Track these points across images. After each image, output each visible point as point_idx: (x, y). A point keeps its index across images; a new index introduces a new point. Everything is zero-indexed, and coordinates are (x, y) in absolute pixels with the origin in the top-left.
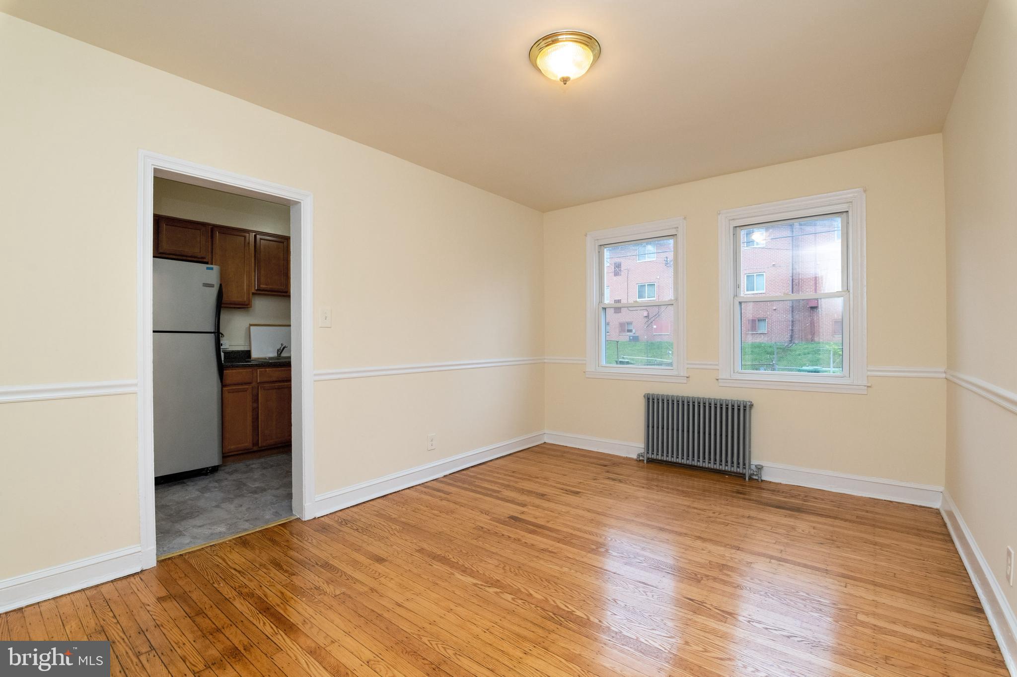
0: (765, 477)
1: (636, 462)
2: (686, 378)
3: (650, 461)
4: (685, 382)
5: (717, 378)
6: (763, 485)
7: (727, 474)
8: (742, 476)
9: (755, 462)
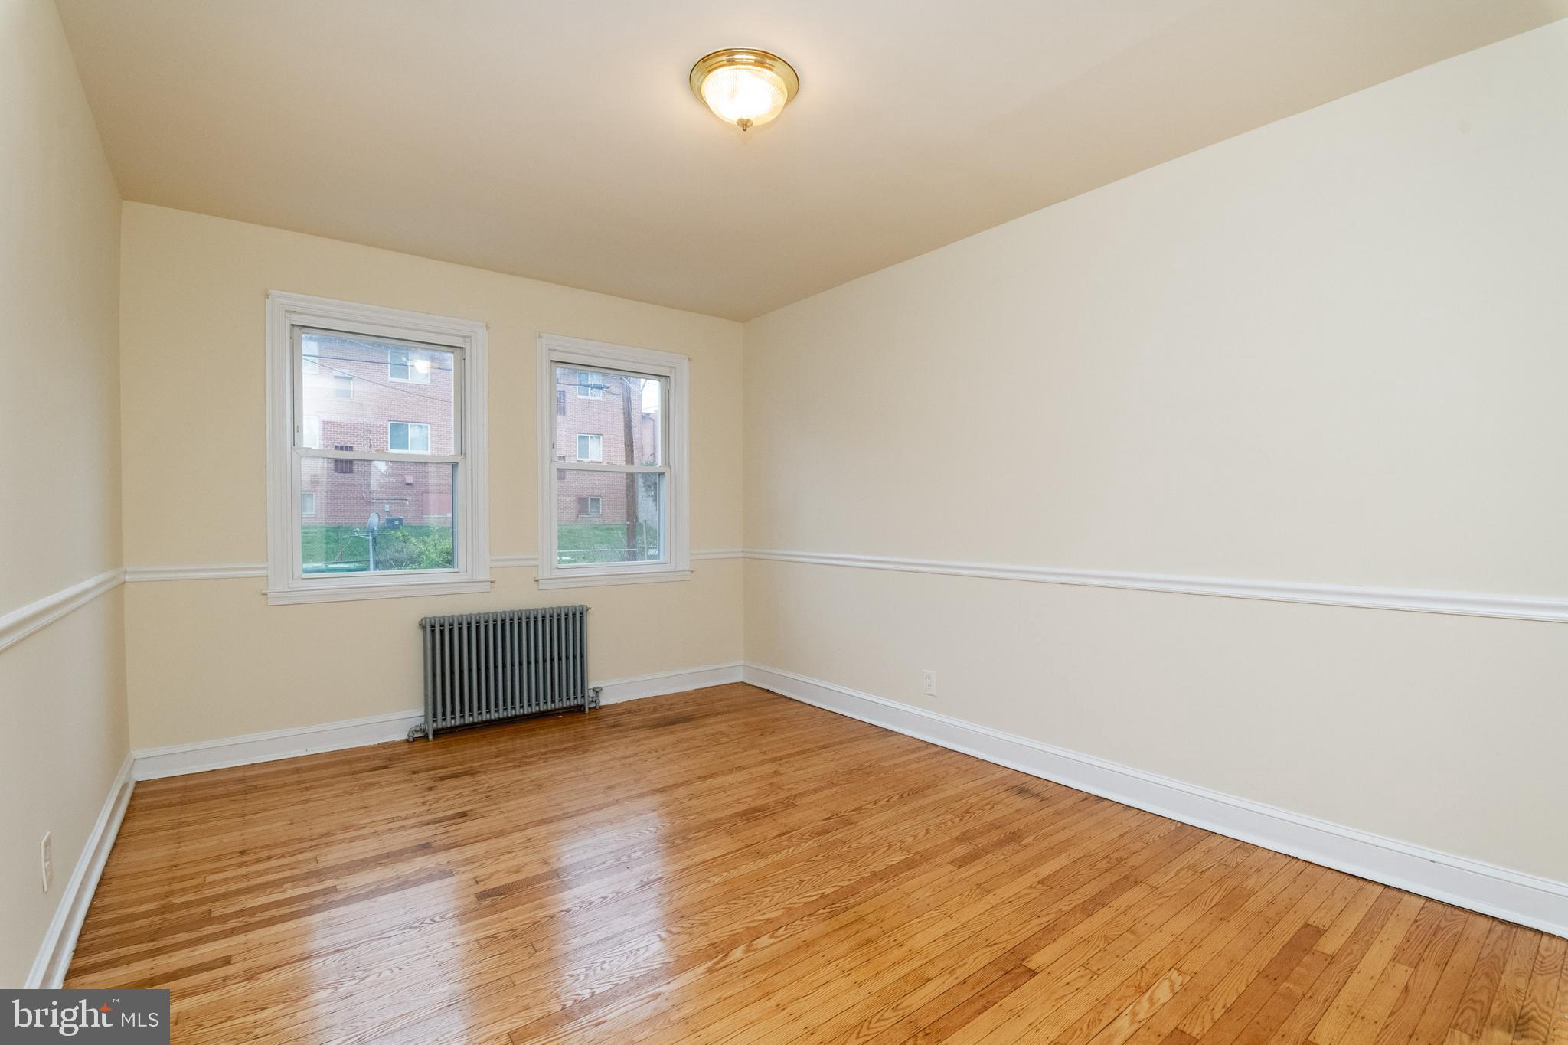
0: (604, 701)
1: (406, 747)
2: (490, 583)
3: (437, 733)
4: (489, 590)
5: (537, 579)
6: (602, 713)
7: (560, 714)
8: (579, 709)
9: (592, 684)
